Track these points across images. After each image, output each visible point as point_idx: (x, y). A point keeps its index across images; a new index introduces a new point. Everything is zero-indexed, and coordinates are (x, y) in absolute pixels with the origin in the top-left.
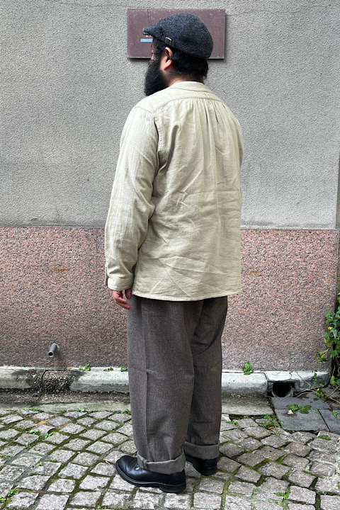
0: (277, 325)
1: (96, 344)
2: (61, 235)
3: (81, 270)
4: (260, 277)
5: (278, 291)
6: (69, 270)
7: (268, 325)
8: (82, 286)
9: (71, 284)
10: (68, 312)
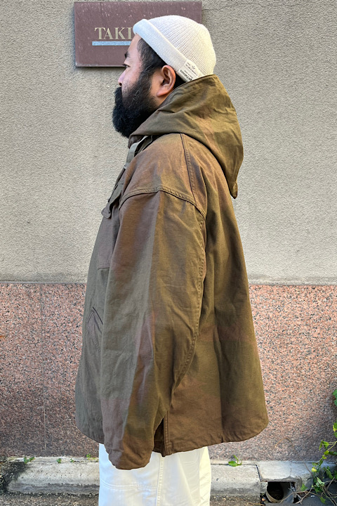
0: (272, 404)
6: (6, 336)
8: (24, 357)
9: (10, 353)
10: (6, 389)
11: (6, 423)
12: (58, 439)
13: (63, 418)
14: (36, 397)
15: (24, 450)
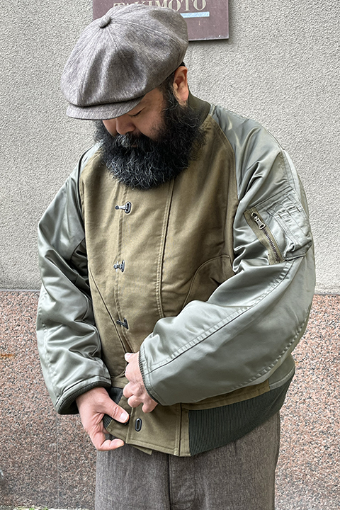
0: (331, 450)
1: (56, 472)
2: (5, 302)
3: (32, 356)
4: (301, 370)
5: (329, 394)
6: (15, 355)
7: (316, 450)
8: (34, 381)
9: (20, 376)
10: (15, 420)
11: (14, 463)
12: (73, 487)
13: (78, 459)
14: (47, 432)
15: (34, 499)
